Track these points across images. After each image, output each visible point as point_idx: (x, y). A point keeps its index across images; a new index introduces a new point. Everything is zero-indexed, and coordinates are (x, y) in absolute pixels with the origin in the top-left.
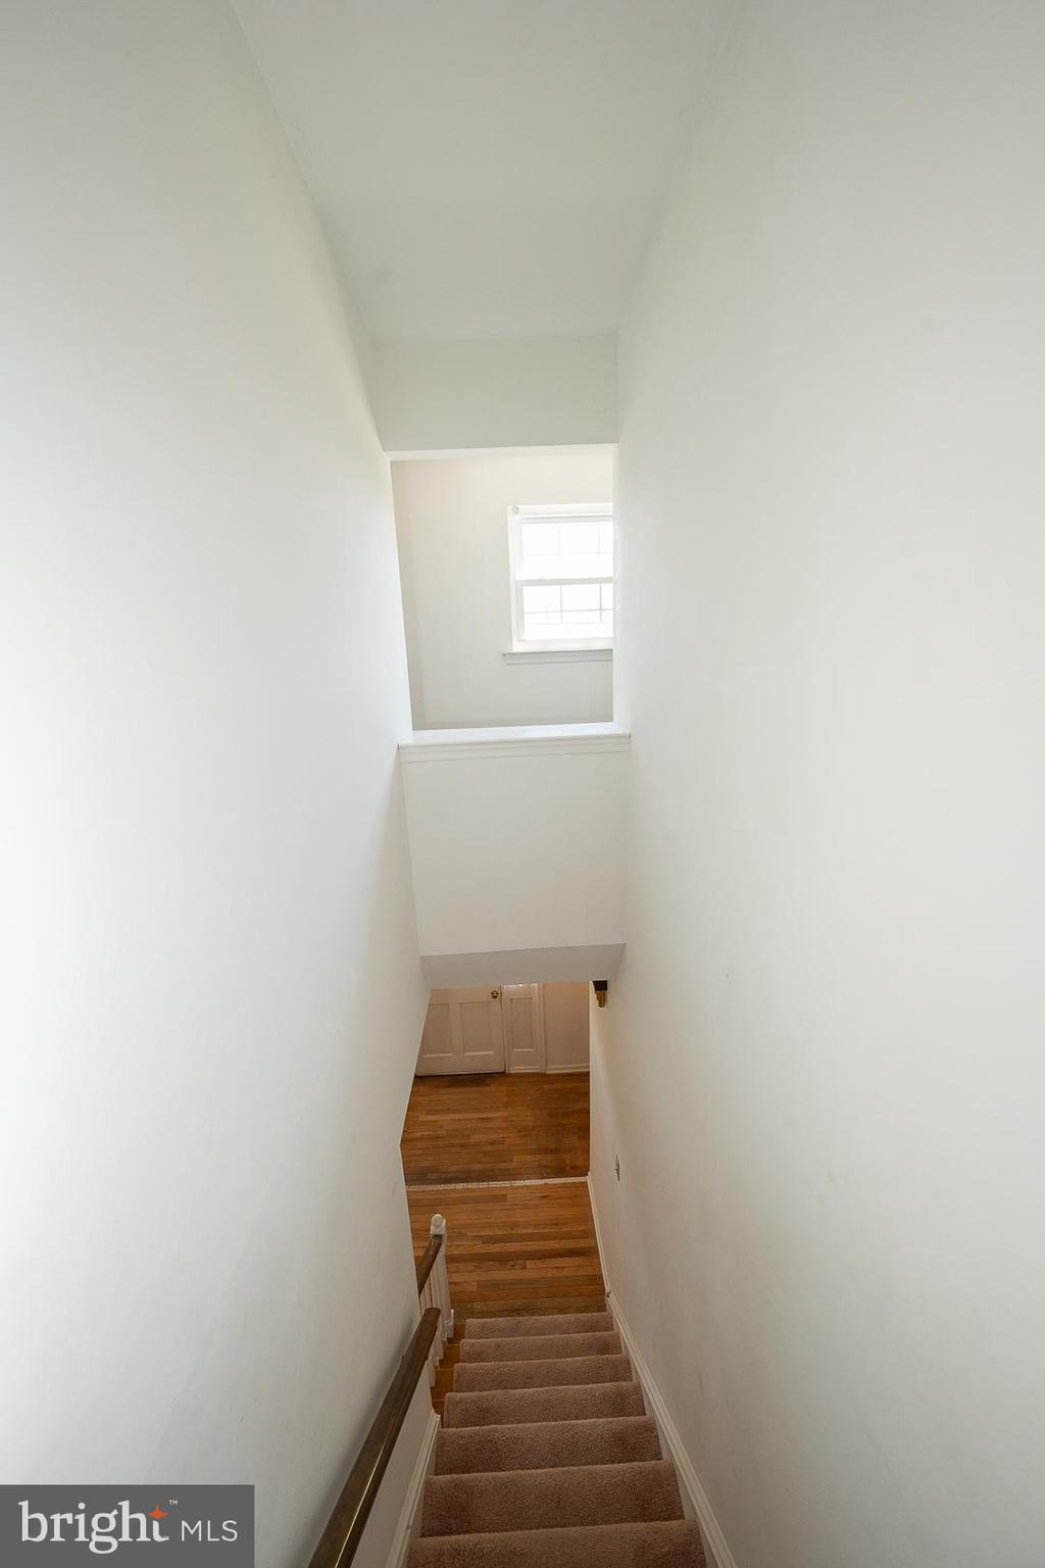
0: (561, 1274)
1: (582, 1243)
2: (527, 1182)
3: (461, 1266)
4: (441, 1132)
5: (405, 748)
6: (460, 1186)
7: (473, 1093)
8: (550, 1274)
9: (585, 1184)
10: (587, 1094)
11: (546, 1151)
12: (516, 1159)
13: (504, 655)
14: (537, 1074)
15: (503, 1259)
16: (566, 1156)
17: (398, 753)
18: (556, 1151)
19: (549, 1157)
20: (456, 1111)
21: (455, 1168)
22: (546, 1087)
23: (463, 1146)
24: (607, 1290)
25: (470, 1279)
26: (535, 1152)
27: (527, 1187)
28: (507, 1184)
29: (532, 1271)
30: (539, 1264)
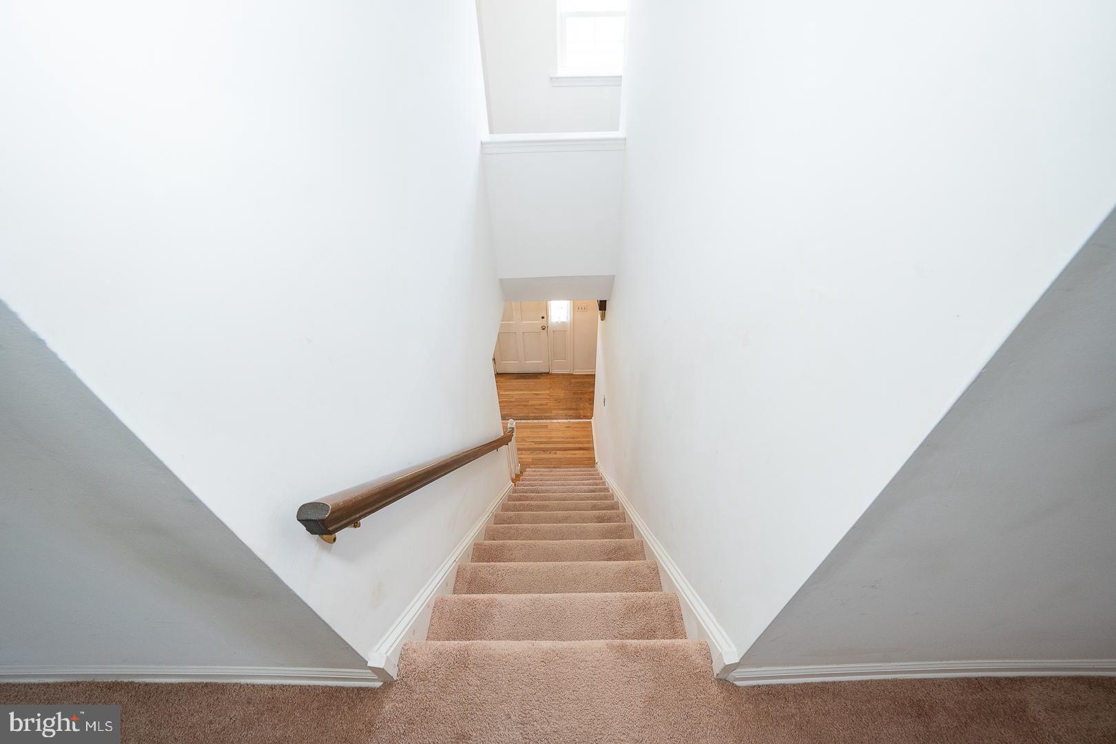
0: (574, 456)
1: (586, 445)
2: (559, 421)
3: (524, 452)
4: (513, 400)
5: (485, 143)
6: (523, 421)
7: (531, 382)
8: (569, 456)
9: (590, 422)
10: (594, 384)
11: (571, 409)
12: (553, 412)
13: (551, 78)
14: (569, 375)
15: (545, 450)
16: (581, 411)
17: (482, 147)
18: (576, 409)
19: (572, 412)
20: (521, 390)
21: (521, 415)
22: (573, 381)
23: (525, 406)
24: (596, 461)
25: (528, 457)
26: (566, 409)
27: (559, 423)
28: (549, 421)
29: (559, 454)
30: (564, 452)
